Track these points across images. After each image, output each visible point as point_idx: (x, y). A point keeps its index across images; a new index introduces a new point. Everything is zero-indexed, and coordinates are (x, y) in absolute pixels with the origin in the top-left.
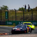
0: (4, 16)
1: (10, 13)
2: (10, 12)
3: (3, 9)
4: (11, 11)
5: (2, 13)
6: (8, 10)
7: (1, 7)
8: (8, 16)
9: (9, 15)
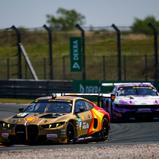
0: (64, 57)
1: (94, 45)
2: (93, 38)
3: (58, 27)
4: (97, 32)
5: (54, 46)
6: (83, 32)
7: (48, 16)
8: (84, 57)
9: (86, 54)
